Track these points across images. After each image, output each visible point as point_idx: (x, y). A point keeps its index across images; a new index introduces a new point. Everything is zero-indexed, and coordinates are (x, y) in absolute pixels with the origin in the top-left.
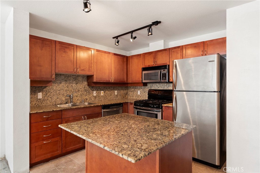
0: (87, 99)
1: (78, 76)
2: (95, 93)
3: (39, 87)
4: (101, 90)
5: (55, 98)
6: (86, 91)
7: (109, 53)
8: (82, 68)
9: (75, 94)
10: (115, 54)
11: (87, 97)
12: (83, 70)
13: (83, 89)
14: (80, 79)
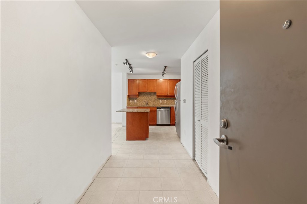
0: (156, 104)
1: (152, 93)
2: (161, 101)
3: (135, 98)
4: (164, 100)
5: (141, 102)
6: (156, 100)
7: (166, 80)
8: (150, 89)
9: (150, 101)
10: (170, 80)
11: (156, 103)
12: (151, 90)
13: (154, 99)
14: (153, 94)
